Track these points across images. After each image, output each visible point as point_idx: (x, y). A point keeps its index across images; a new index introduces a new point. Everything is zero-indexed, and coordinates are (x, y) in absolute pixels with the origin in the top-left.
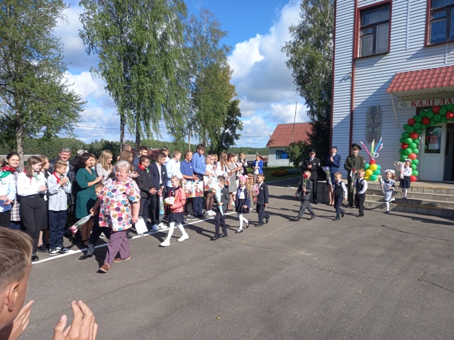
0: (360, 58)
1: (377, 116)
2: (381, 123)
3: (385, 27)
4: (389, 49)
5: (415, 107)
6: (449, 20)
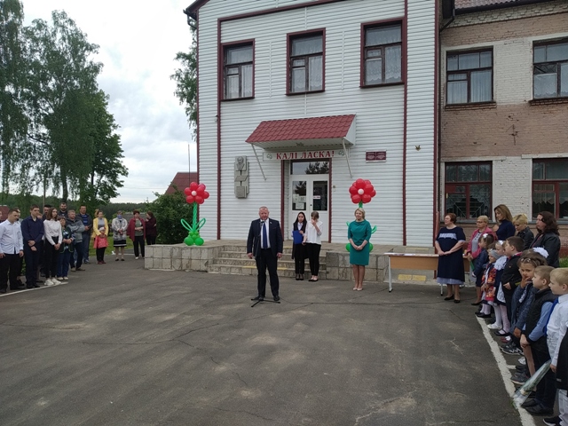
0: (225, 100)
1: (244, 169)
2: (248, 176)
3: (249, 68)
4: (254, 94)
5: (279, 160)
6: (307, 70)
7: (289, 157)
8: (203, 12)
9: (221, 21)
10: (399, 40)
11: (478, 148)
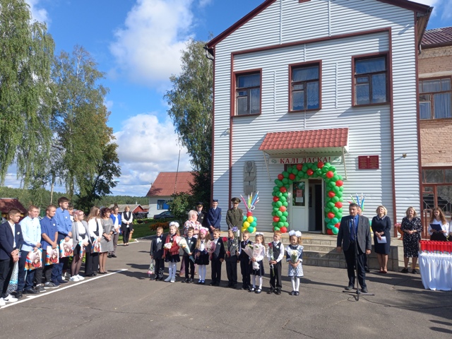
0: (236, 116)
2: (256, 177)
3: (256, 91)
4: (261, 111)
5: (283, 164)
6: (305, 93)
7: (291, 161)
8: (219, 48)
9: (234, 55)
10: (384, 70)
11: (443, 155)
